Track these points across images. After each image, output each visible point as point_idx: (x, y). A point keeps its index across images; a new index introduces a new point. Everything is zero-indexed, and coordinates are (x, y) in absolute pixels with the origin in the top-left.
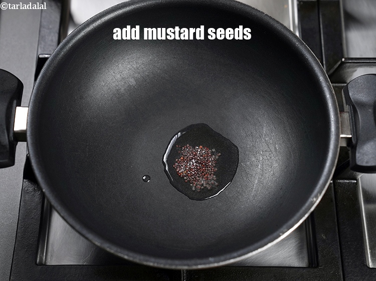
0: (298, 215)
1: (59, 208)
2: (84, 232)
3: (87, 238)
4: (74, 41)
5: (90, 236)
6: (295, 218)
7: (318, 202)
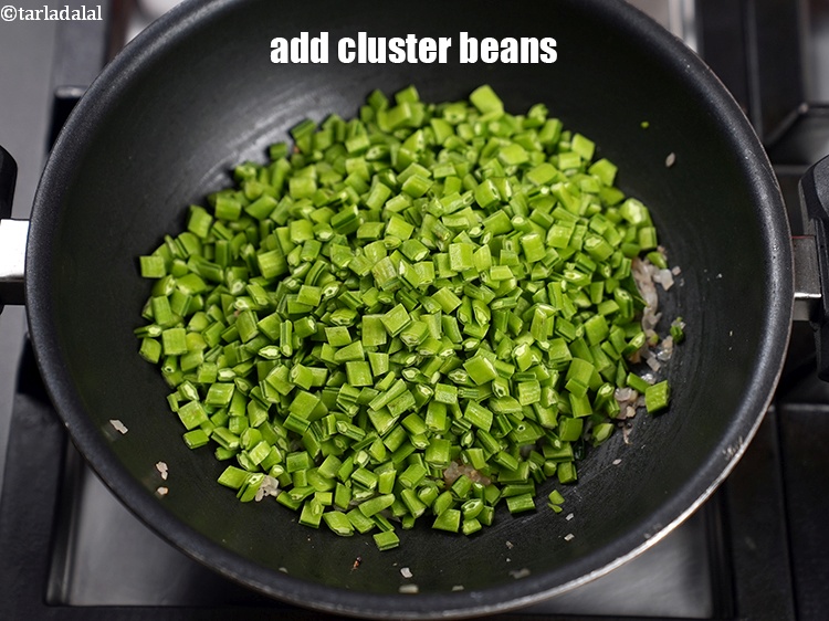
0: (689, 488)
1: (104, 468)
2: (166, 527)
3: (171, 543)
4: (141, 58)
5: (180, 538)
6: (682, 496)
7: (738, 456)
